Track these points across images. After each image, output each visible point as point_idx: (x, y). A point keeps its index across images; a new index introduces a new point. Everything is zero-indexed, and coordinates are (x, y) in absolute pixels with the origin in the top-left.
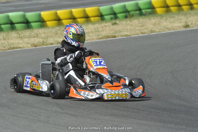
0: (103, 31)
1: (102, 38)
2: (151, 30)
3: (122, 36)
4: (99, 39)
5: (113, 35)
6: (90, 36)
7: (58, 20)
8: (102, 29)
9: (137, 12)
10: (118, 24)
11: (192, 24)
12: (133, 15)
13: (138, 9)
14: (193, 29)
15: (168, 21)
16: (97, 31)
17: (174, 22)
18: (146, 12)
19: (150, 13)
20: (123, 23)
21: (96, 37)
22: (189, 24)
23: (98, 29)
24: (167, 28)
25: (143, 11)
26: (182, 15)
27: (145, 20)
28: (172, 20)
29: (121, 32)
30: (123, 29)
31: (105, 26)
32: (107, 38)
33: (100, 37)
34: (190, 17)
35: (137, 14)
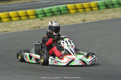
0: (33, 24)
1: (32, 28)
2: (62, 23)
3: (44, 27)
4: (30, 29)
5: (39, 26)
6: (25, 27)
7: (10, 18)
8: (33, 23)
9: (59, 12)
10: (44, 20)
11: (87, 19)
12: (56, 14)
13: (59, 10)
14: (87, 22)
15: (73, 18)
16: (30, 24)
17: (77, 18)
18: (64, 12)
19: (66, 13)
20: (47, 19)
21: (28, 28)
22: (86, 19)
23: (31, 23)
24: (72, 22)
25: (62, 12)
26: (84, 14)
27: (60, 17)
28: (76, 17)
29: (44, 24)
30: (46, 23)
31: (36, 21)
32: (35, 28)
33: (31, 27)
34: (87, 15)
35: (58, 14)
